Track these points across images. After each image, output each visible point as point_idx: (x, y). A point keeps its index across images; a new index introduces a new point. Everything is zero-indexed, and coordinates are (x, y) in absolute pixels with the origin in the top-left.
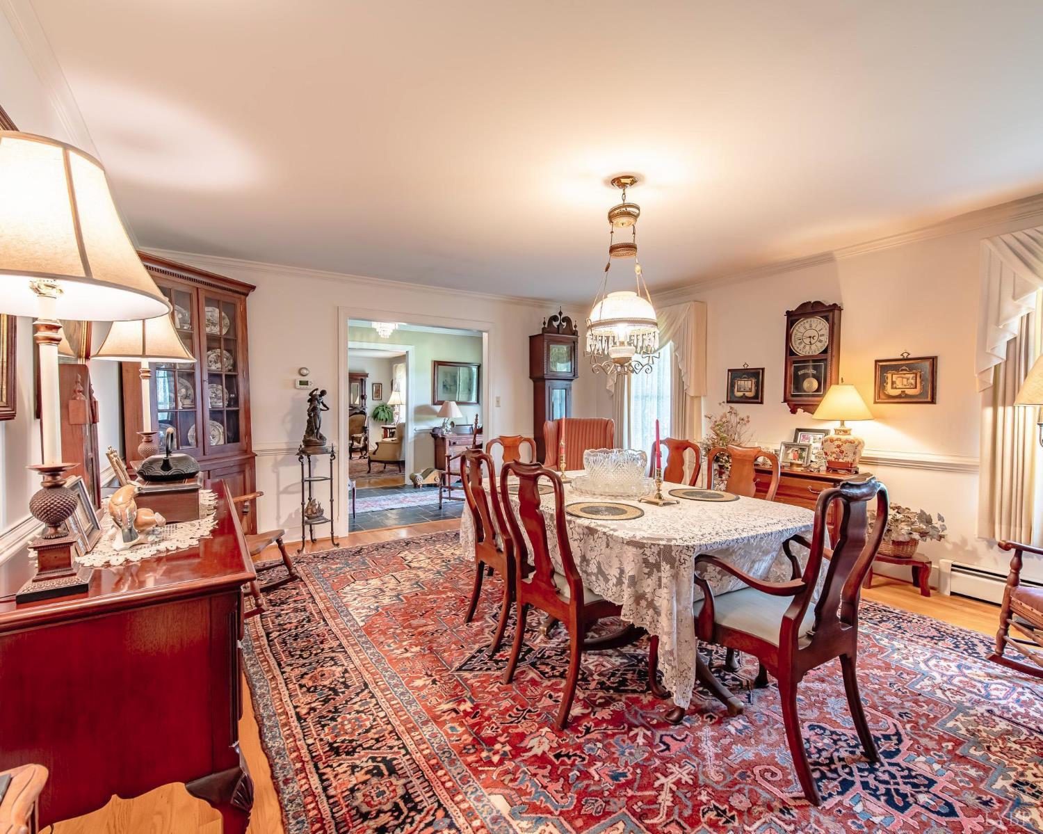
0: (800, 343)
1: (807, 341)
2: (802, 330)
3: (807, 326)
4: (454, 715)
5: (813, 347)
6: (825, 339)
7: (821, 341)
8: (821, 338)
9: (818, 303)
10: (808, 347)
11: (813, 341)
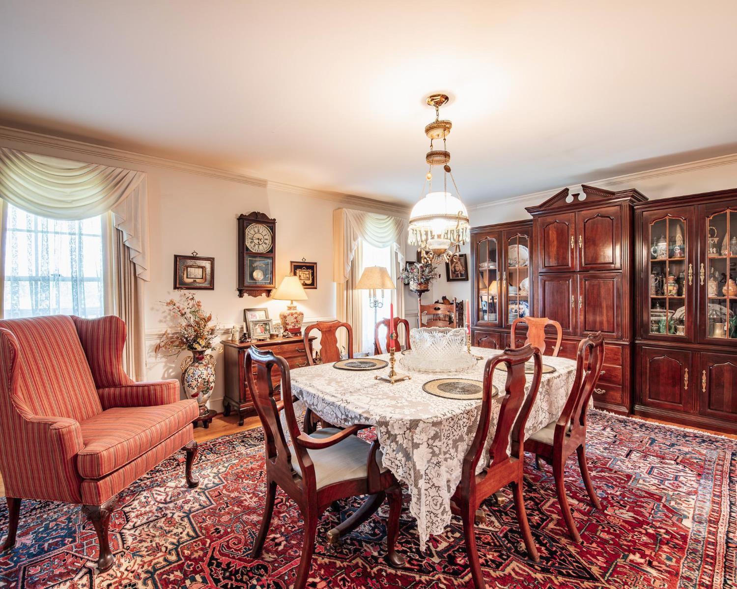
0: (251, 242)
1: (256, 241)
2: (252, 232)
3: (256, 230)
4: (655, 563)
5: (261, 247)
6: (269, 242)
7: (266, 244)
8: (266, 241)
9: (264, 215)
10: (257, 246)
11: (260, 243)
